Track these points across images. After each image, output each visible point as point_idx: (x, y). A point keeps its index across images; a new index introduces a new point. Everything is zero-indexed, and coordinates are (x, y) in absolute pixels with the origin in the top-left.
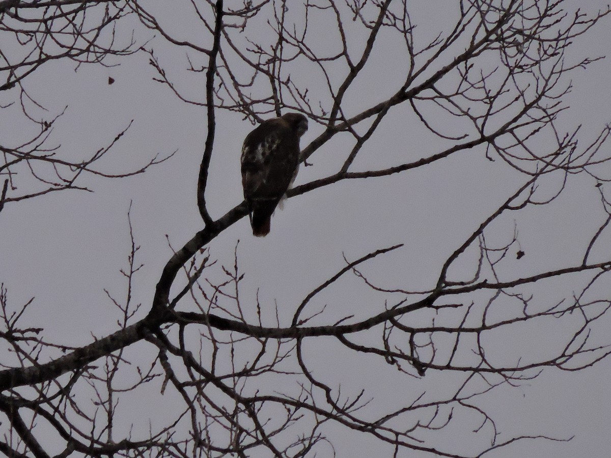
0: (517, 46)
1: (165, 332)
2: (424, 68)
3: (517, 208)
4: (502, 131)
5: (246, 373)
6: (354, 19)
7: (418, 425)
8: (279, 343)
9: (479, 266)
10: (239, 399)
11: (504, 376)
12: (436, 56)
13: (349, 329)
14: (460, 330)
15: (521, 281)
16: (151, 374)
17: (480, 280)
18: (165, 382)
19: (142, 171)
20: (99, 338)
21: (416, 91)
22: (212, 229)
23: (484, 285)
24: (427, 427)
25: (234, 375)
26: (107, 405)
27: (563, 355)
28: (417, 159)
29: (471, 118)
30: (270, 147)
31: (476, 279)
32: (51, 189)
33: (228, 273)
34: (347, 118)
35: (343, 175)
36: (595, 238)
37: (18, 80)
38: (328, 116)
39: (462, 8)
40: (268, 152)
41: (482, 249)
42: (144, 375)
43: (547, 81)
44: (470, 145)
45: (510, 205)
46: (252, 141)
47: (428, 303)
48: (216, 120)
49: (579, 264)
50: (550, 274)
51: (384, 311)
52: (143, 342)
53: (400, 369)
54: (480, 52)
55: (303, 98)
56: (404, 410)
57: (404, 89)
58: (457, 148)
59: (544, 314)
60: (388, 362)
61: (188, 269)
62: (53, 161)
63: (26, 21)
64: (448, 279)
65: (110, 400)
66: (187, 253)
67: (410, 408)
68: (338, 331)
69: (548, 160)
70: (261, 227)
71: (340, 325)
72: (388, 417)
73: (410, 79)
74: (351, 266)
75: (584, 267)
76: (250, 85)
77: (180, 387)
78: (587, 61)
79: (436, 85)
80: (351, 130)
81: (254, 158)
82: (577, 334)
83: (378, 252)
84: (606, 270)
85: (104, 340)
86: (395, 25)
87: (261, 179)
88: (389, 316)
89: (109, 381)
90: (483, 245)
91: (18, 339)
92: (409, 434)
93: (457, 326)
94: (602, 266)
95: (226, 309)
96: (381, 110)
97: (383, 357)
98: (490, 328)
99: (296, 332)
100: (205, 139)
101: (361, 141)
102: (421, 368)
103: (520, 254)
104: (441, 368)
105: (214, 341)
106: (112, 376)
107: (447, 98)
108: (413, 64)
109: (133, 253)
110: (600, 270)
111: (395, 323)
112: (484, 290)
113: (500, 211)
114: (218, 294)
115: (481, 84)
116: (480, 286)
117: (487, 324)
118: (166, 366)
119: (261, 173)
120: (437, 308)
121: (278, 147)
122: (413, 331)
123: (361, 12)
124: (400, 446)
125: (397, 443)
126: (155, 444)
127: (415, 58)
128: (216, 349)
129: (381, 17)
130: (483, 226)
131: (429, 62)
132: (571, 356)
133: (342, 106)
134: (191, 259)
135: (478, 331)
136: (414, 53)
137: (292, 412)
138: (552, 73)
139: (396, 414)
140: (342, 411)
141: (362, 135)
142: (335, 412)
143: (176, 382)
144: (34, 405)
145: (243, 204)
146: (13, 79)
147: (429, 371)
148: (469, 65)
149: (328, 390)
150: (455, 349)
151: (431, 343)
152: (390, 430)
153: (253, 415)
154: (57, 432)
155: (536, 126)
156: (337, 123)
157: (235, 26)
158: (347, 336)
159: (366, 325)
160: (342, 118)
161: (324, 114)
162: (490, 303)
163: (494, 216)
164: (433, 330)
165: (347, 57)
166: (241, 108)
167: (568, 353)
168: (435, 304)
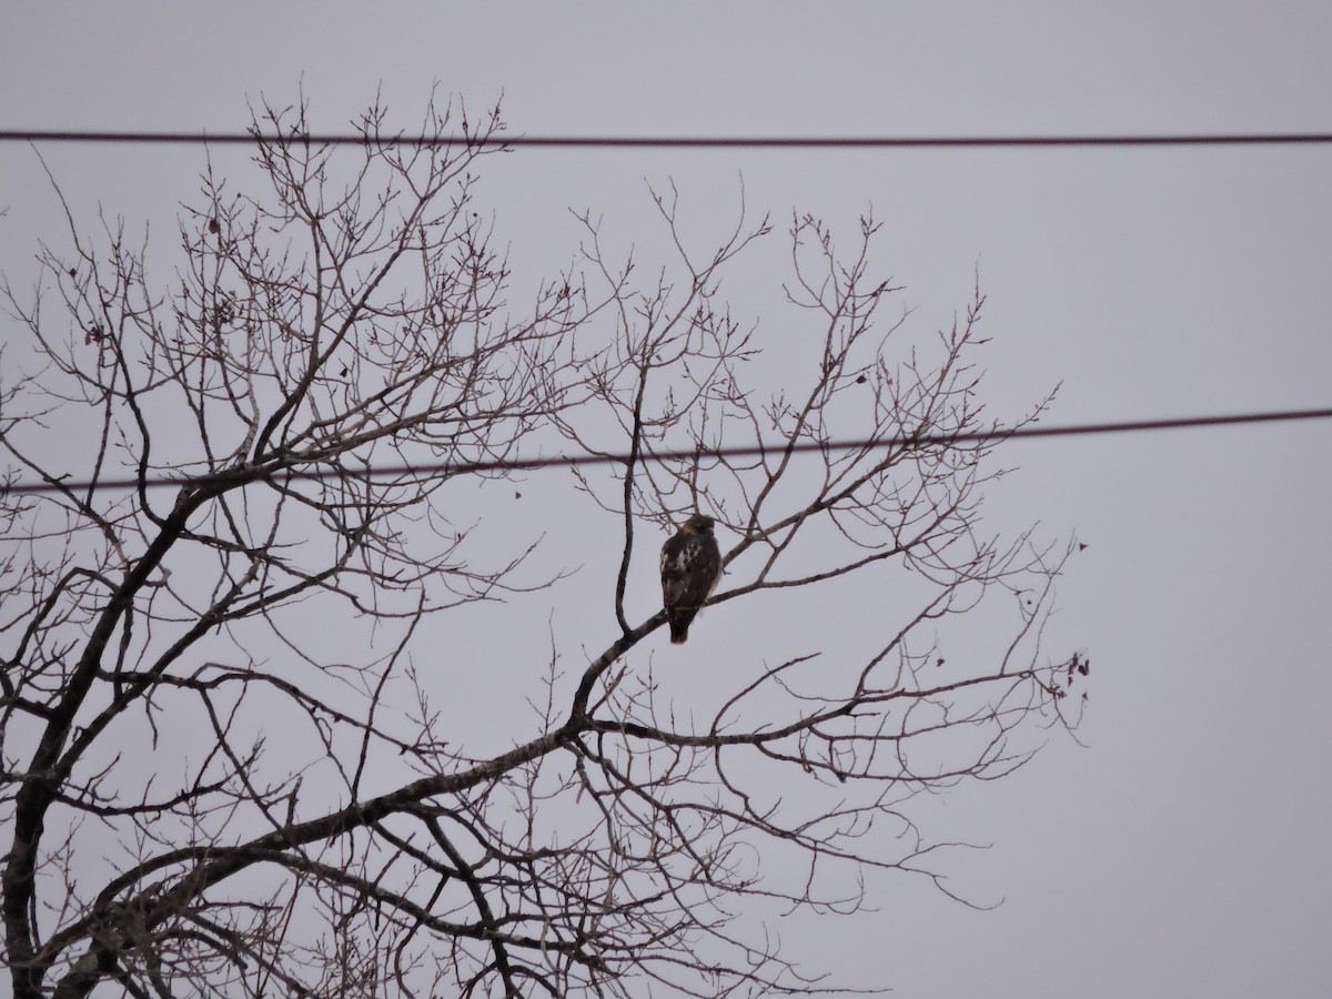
0: (936, 455)
1: (584, 740)
2: (839, 479)
3: (935, 617)
4: (916, 542)
5: (665, 780)
6: (774, 429)
7: (837, 833)
8: (694, 753)
9: (899, 674)
10: (657, 805)
11: (926, 784)
12: (852, 466)
13: (767, 737)
14: (877, 737)
15: (939, 690)
16: (572, 781)
17: (899, 689)
18: (581, 791)
19: (549, 585)
20: (520, 746)
21: (834, 500)
22: (630, 638)
23: (902, 693)
24: (846, 834)
25: (652, 784)
26: (527, 813)
27: (979, 765)
28: (833, 570)
29: (889, 527)
30: (692, 554)
31: (895, 687)
32: (465, 601)
33: (643, 684)
34: (764, 528)
35: (759, 585)
36: (1012, 648)
37: (426, 495)
38: (746, 526)
39: (877, 419)
40: (690, 559)
41: (902, 656)
42: (565, 782)
43: (961, 492)
44: (884, 556)
45: (929, 613)
46: (672, 548)
47: (846, 711)
48: (634, 530)
49: (997, 673)
50: (967, 683)
51: (799, 720)
52: (561, 750)
53: (816, 778)
54: (899, 461)
55: (720, 507)
56: (827, 816)
57: (819, 499)
58: (871, 559)
59: (964, 721)
60: (805, 770)
61: (604, 678)
62: (467, 575)
63: (433, 436)
64: (867, 687)
65: (531, 808)
66: (605, 661)
67: (831, 815)
68: (757, 740)
69: (963, 570)
70: (679, 635)
71: (758, 733)
72: (809, 824)
73: (826, 489)
74: (771, 673)
75: (1002, 676)
76: (672, 493)
77: (596, 796)
78: (1001, 473)
79: (854, 494)
80: (767, 540)
81: (675, 565)
82: (993, 743)
83: (797, 660)
84: (1024, 678)
85: (524, 748)
86: (811, 435)
87: (683, 588)
88: (809, 724)
89: (529, 789)
90: (904, 653)
91: (424, 752)
92: (827, 842)
93: (874, 735)
94: (1020, 674)
95: (642, 718)
96: (797, 520)
97: (801, 765)
98: (908, 736)
99: (714, 741)
100: (623, 548)
101: (777, 551)
102: (842, 776)
103: (941, 662)
104: (858, 777)
105: (629, 751)
106: (532, 784)
107: (865, 507)
108: (828, 475)
109: (554, 660)
110: (1018, 678)
111: (812, 730)
112: (902, 699)
113: (918, 620)
114: (632, 704)
115: (895, 496)
116: (897, 694)
117: (907, 732)
118: (583, 775)
119: (682, 582)
120: (855, 716)
121: (699, 554)
122: (832, 739)
123: (780, 422)
124: (818, 853)
125: (815, 849)
126: (573, 851)
127: (831, 469)
128: (631, 758)
129: (799, 427)
130: (901, 634)
131: (845, 472)
132: (987, 765)
133: (759, 517)
134: (608, 668)
135: (898, 738)
136: (830, 463)
137: (708, 820)
138: (966, 484)
139: (818, 821)
140: (761, 820)
141: (778, 545)
142: (753, 820)
143: (591, 791)
144: (454, 814)
145: (662, 613)
146: (421, 494)
147: (848, 779)
148: (884, 475)
149: (746, 799)
150: (871, 758)
151: (852, 750)
152: (809, 838)
153: (671, 821)
154: (477, 840)
155: (951, 536)
156: (755, 532)
157: (653, 436)
158: (764, 744)
159: (784, 733)
160: (759, 529)
161: (742, 523)
162: (909, 710)
163: (913, 624)
164: (854, 737)
165: (765, 465)
166: (658, 517)
167: (984, 762)
168: (853, 712)
